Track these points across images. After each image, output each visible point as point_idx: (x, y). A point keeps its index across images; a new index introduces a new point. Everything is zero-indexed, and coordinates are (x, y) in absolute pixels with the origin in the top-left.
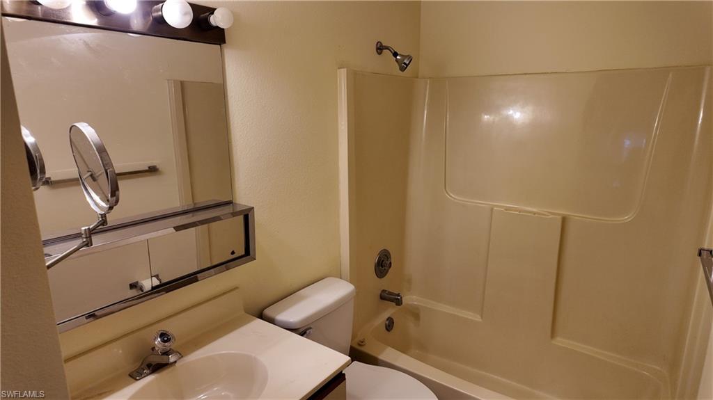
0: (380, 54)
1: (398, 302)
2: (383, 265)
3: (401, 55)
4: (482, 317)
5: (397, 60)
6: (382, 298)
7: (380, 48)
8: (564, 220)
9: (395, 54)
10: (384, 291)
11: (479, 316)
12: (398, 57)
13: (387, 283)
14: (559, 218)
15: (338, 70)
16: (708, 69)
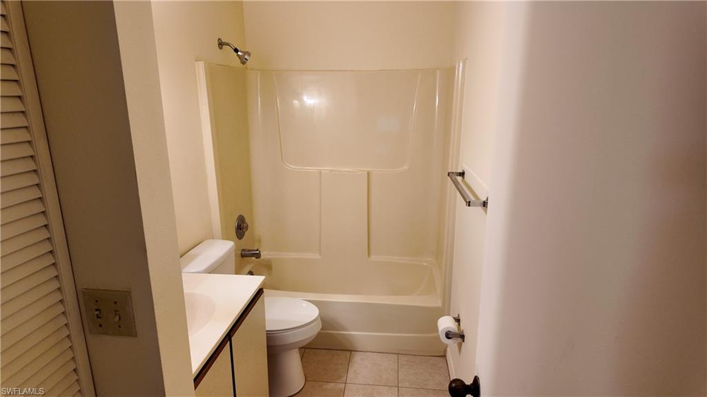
0: (221, 48)
1: (258, 256)
2: (241, 228)
3: (242, 52)
4: (320, 254)
5: (238, 55)
6: (243, 256)
7: (221, 44)
8: (368, 173)
9: (236, 50)
10: (243, 250)
11: (318, 255)
12: (239, 53)
13: (246, 243)
14: (366, 173)
15: (196, 63)
16: (438, 71)
